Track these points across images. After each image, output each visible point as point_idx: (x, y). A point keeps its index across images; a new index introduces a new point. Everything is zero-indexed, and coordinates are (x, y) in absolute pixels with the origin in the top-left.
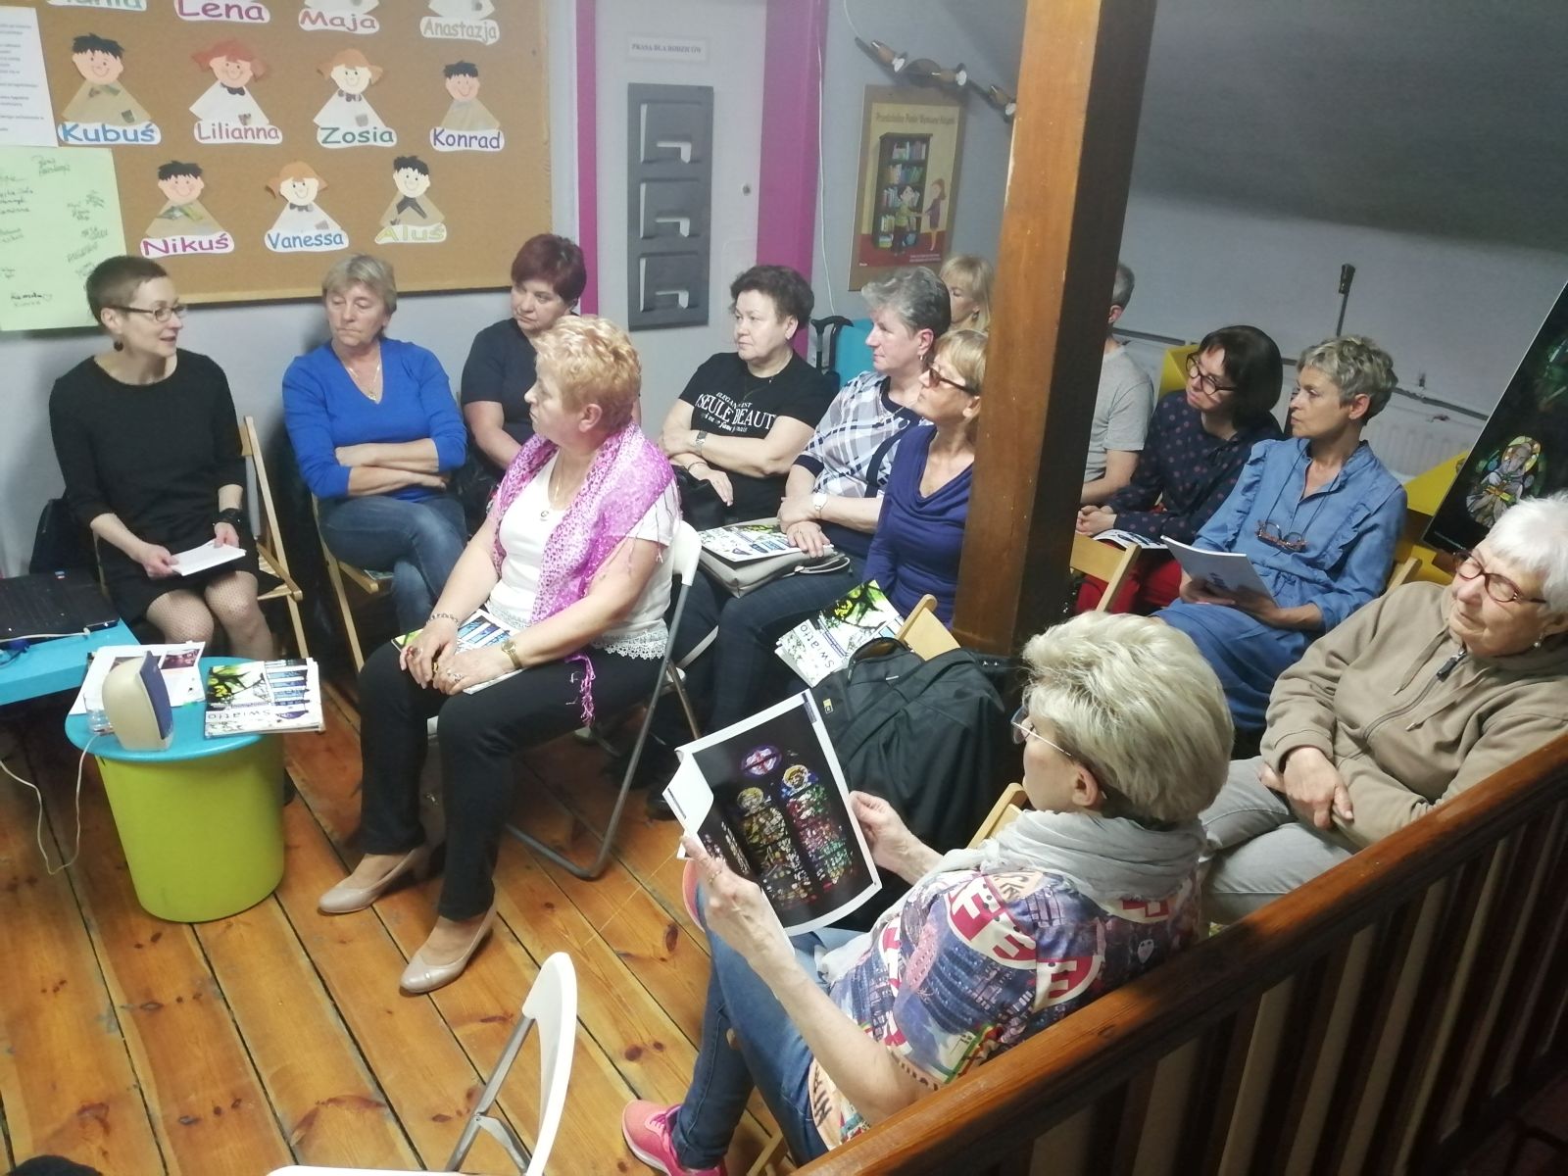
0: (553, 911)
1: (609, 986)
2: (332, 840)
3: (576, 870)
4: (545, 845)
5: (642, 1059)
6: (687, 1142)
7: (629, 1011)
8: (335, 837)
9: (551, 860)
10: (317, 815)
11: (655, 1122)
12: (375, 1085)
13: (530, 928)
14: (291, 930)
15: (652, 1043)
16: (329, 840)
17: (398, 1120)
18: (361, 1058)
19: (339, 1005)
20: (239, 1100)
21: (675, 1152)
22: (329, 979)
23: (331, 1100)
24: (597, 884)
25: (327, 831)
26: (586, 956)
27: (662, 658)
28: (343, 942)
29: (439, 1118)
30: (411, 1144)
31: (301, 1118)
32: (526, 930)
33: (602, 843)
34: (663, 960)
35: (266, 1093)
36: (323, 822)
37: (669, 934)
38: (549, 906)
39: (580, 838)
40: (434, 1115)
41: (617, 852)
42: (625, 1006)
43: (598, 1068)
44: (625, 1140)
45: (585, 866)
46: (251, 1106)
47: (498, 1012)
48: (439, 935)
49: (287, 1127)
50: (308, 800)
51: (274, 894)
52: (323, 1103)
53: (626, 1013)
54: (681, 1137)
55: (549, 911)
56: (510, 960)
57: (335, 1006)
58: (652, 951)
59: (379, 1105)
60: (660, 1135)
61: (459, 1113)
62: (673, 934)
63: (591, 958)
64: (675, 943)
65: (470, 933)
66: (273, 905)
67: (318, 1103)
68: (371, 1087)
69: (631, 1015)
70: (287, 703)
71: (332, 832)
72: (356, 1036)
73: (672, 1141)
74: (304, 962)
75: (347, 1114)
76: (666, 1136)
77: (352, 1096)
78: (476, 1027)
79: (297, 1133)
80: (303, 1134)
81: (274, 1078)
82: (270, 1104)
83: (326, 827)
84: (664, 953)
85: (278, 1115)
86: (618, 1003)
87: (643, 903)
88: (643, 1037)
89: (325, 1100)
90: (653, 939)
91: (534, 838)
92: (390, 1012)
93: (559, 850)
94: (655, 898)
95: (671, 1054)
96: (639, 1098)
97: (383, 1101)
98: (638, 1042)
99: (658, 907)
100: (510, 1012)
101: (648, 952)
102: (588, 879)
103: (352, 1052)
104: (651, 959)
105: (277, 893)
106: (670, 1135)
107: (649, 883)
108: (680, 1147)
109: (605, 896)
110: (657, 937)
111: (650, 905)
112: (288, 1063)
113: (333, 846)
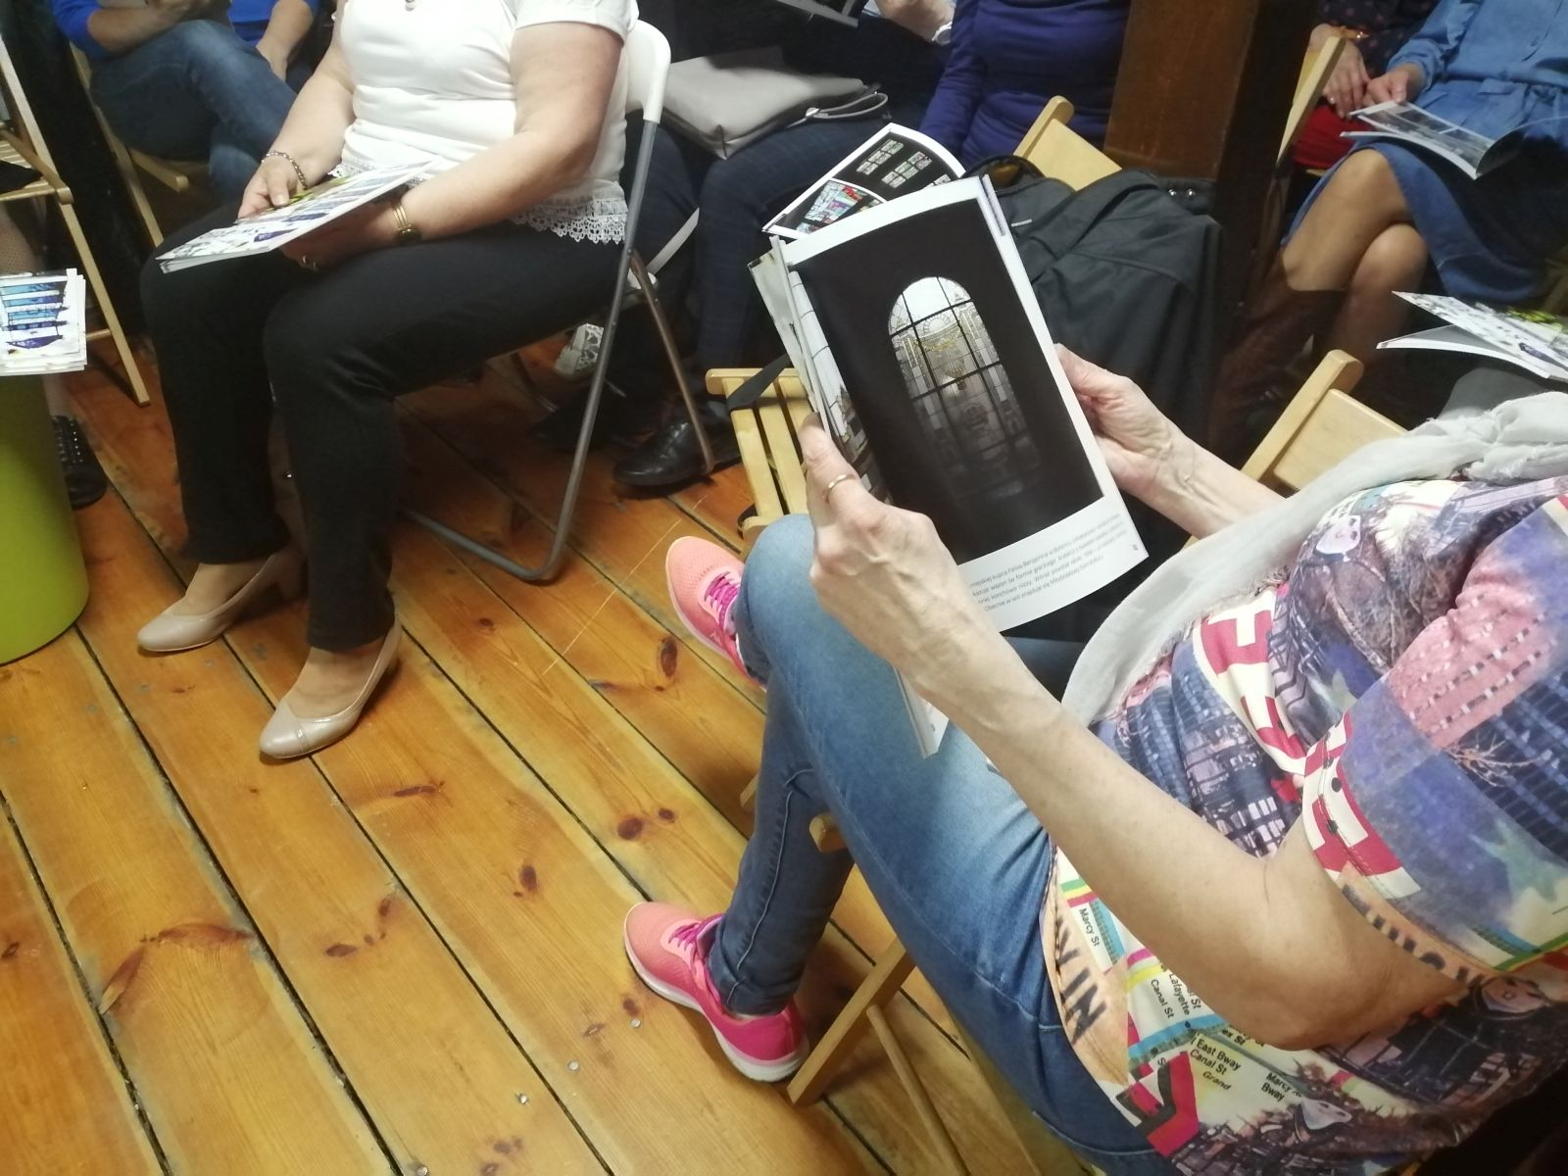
0: (492, 630)
1: (585, 731)
2: (161, 547)
3: (522, 572)
4: (472, 539)
5: (644, 835)
6: (737, 979)
7: (616, 765)
8: (166, 543)
9: (484, 560)
10: (139, 515)
11: (676, 941)
12: (235, 904)
13: (460, 656)
14: (101, 678)
15: (656, 812)
16: (156, 546)
17: (272, 957)
18: (211, 863)
19: (175, 785)
20: (16, 945)
21: (716, 992)
22: (158, 745)
23: (164, 934)
24: (552, 589)
25: (155, 535)
26: (546, 690)
27: (622, 244)
28: (180, 691)
29: (337, 950)
30: (294, 995)
31: (116, 966)
32: (455, 658)
33: (555, 533)
34: (660, 689)
35: (60, 929)
36: (148, 524)
37: (664, 652)
38: (486, 622)
39: (522, 529)
40: (329, 945)
41: (577, 545)
42: (610, 758)
43: (579, 856)
44: (632, 964)
45: (533, 567)
46: (35, 953)
47: (422, 781)
48: (314, 674)
49: (94, 983)
50: (126, 495)
51: (75, 626)
52: (152, 939)
53: (613, 769)
54: (726, 971)
55: (486, 630)
56: (432, 702)
57: (170, 785)
58: (642, 677)
59: (241, 935)
60: (689, 964)
61: (368, 940)
62: (670, 652)
63: (553, 693)
64: (675, 665)
65: (363, 669)
66: (74, 643)
67: (144, 940)
68: (228, 908)
69: (622, 772)
70: (28, 326)
71: (162, 536)
72: (204, 831)
73: (710, 974)
74: (121, 723)
75: (191, 953)
76: (698, 965)
77: (199, 926)
78: (389, 804)
79: (110, 991)
80: (121, 991)
81: (74, 905)
82: (66, 944)
83: (153, 529)
84: (661, 679)
85: (80, 963)
86: (600, 755)
87: (623, 611)
88: (643, 804)
89: (156, 934)
90: (641, 661)
91: (454, 530)
92: (255, 791)
93: (495, 545)
94: (639, 605)
95: (687, 826)
96: (647, 898)
97: (248, 929)
98: (634, 810)
99: (644, 616)
100: (439, 779)
101: (636, 679)
102: (538, 582)
103: (197, 854)
104: (642, 689)
105: (79, 624)
106: (704, 963)
107: (629, 585)
108: (724, 986)
109: (567, 606)
110: (647, 660)
111: (633, 614)
112: (97, 879)
113: (163, 555)
